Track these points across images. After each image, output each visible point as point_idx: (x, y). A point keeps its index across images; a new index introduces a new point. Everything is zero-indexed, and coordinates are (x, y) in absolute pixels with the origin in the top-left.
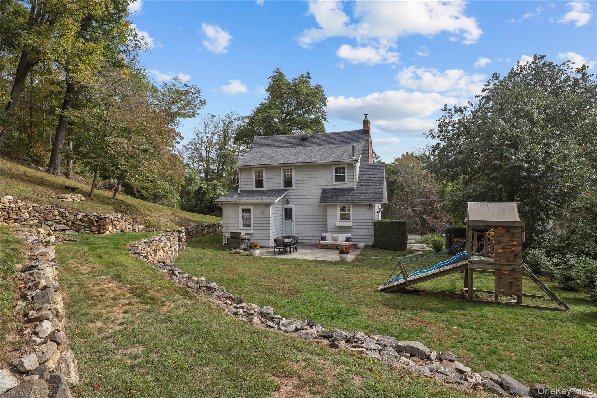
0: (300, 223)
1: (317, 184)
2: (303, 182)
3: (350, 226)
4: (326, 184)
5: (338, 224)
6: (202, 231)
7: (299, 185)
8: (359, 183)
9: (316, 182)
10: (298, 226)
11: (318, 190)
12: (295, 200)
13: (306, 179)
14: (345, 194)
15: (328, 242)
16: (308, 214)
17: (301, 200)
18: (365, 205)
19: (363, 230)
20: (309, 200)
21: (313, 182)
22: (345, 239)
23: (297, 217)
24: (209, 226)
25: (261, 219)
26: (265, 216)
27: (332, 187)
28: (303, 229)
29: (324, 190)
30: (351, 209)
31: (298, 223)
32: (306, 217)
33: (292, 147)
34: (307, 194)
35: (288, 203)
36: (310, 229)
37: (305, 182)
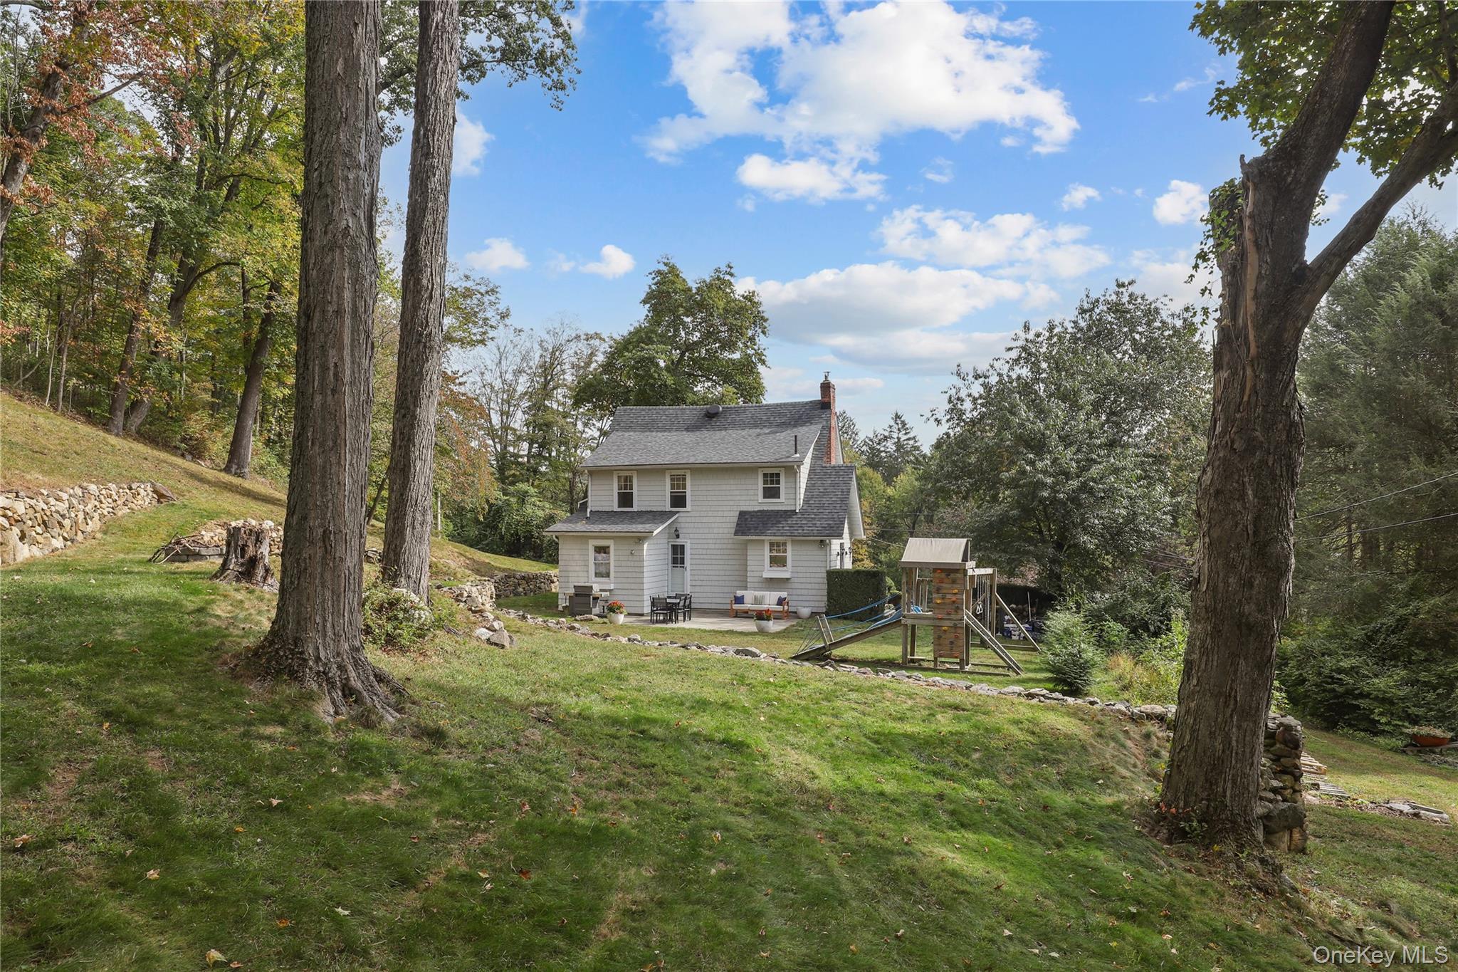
0: (699, 573)
1: (731, 503)
2: (705, 498)
3: (788, 579)
4: (747, 503)
5: (766, 575)
6: (516, 588)
7: (699, 503)
8: (806, 501)
9: (729, 498)
10: (696, 578)
11: (732, 514)
12: (690, 531)
13: (711, 493)
14: (779, 522)
15: (747, 605)
16: (713, 557)
17: (701, 531)
18: (814, 541)
19: (809, 586)
20: (715, 531)
21: (724, 498)
22: (776, 601)
23: (694, 562)
24: (527, 579)
25: (629, 564)
26: (635, 558)
27: (757, 509)
28: (704, 583)
29: (742, 514)
30: (789, 548)
31: (696, 572)
32: (710, 562)
33: (687, 430)
34: (712, 520)
35: (678, 536)
36: (717, 583)
37: (709, 498)
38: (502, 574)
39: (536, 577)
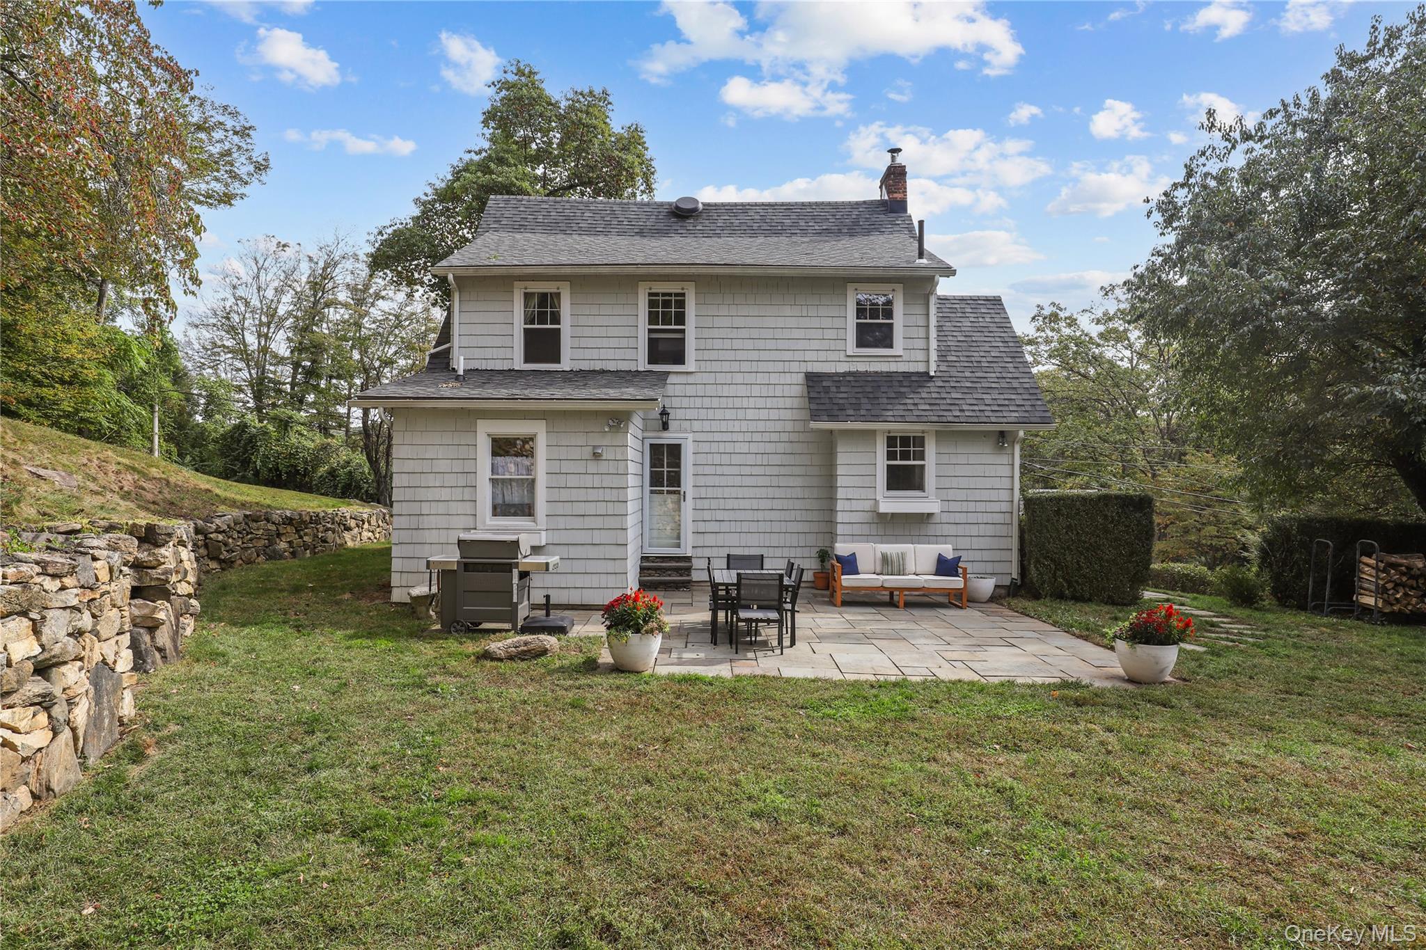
0: (714, 504)
1: (787, 356)
2: (727, 344)
3: (930, 515)
4: (822, 355)
5: (886, 507)
6: (271, 543)
7: (714, 355)
8: (942, 357)
9: (782, 344)
10: (707, 515)
11: (788, 379)
12: (690, 414)
13: (744, 333)
14: (902, 395)
15: (866, 577)
16: (747, 470)
17: (719, 414)
18: (986, 434)
19: (974, 530)
20: (751, 414)
21: (771, 344)
22: (931, 565)
23: (702, 481)
24: (297, 523)
25: (588, 481)
27: (842, 368)
28: (725, 527)
29: (812, 379)
30: (931, 449)
31: (706, 504)
32: (738, 481)
34: (742, 391)
35: (665, 427)
36: (753, 527)
37: (737, 344)
38: (237, 513)
39: (316, 520)
